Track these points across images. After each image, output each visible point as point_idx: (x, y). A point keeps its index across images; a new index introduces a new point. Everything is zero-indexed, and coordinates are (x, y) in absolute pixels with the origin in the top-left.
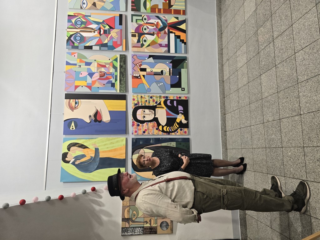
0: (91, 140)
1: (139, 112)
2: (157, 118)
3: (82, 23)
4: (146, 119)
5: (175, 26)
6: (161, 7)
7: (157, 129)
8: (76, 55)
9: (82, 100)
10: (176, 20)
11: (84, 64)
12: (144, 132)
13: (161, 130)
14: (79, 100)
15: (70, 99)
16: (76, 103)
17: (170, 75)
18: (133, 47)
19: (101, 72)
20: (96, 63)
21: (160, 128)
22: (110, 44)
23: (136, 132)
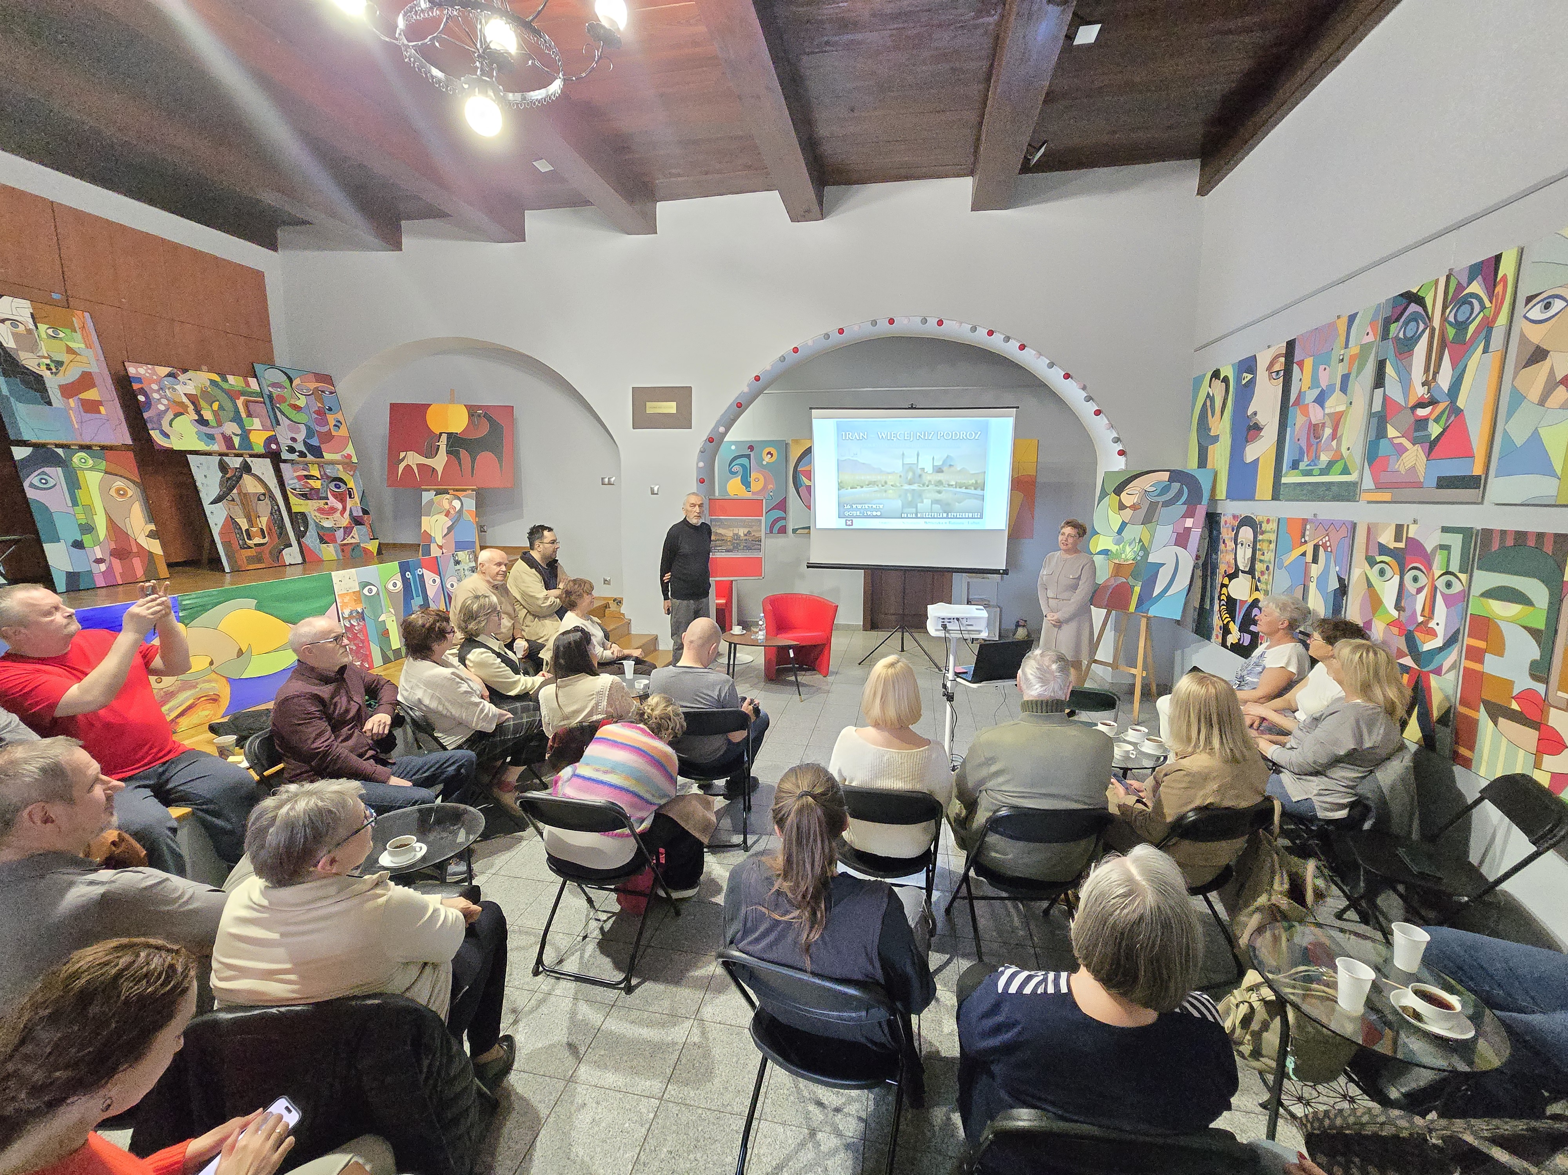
2: (1238, 577)
3: (1461, 326)
4: (1239, 546)
8: (1371, 338)
9: (1282, 386)
15: (1286, 356)
16: (1278, 372)
18: (1369, 529)
21: (1226, 581)
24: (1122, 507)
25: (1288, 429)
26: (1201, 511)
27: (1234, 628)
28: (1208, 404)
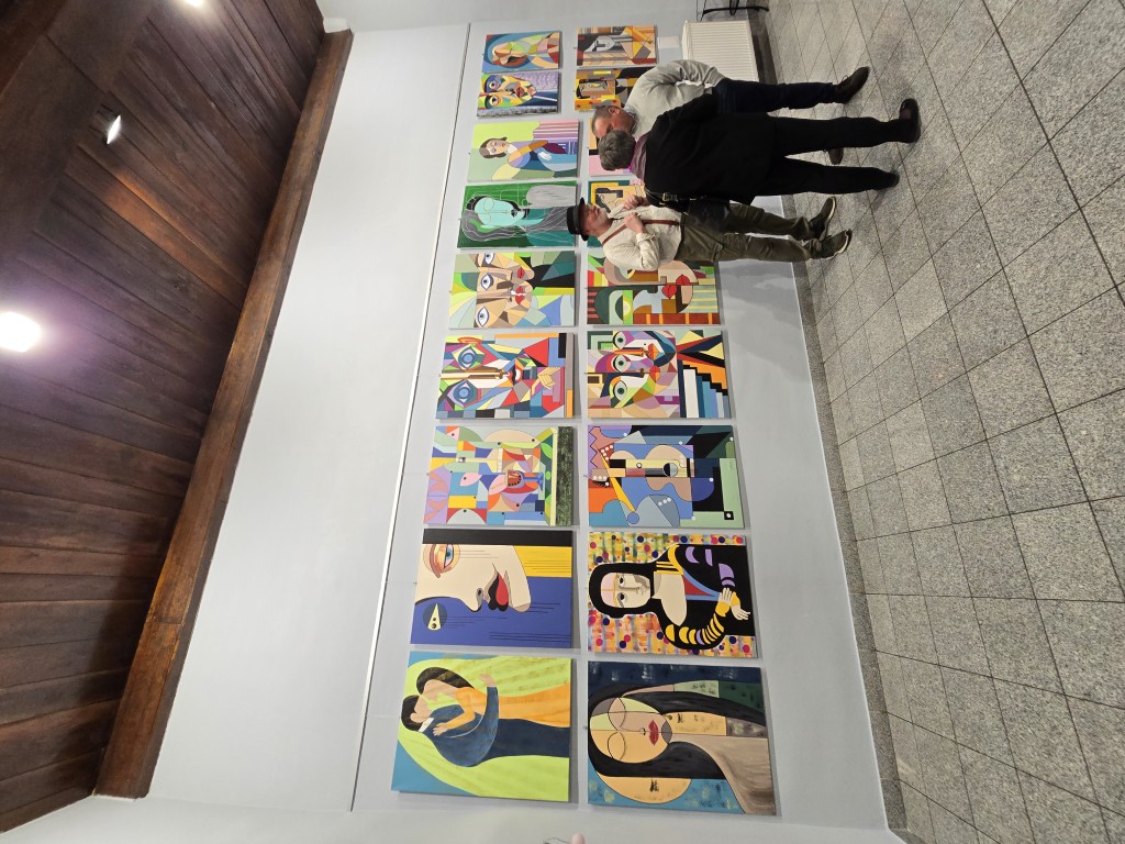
0: (477, 661)
1: (609, 580)
2: (660, 601)
3: (475, 357)
4: (627, 604)
5: (694, 352)
6: (657, 309)
7: (660, 636)
8: (457, 432)
9: (463, 547)
10: (697, 338)
11: (473, 453)
12: (623, 644)
13: (673, 639)
14: (455, 546)
15: (435, 542)
16: (448, 554)
17: (689, 475)
18: (593, 407)
19: (510, 472)
20: (501, 451)
21: (670, 631)
22: (537, 403)
23: (599, 642)
28: (440, 729)
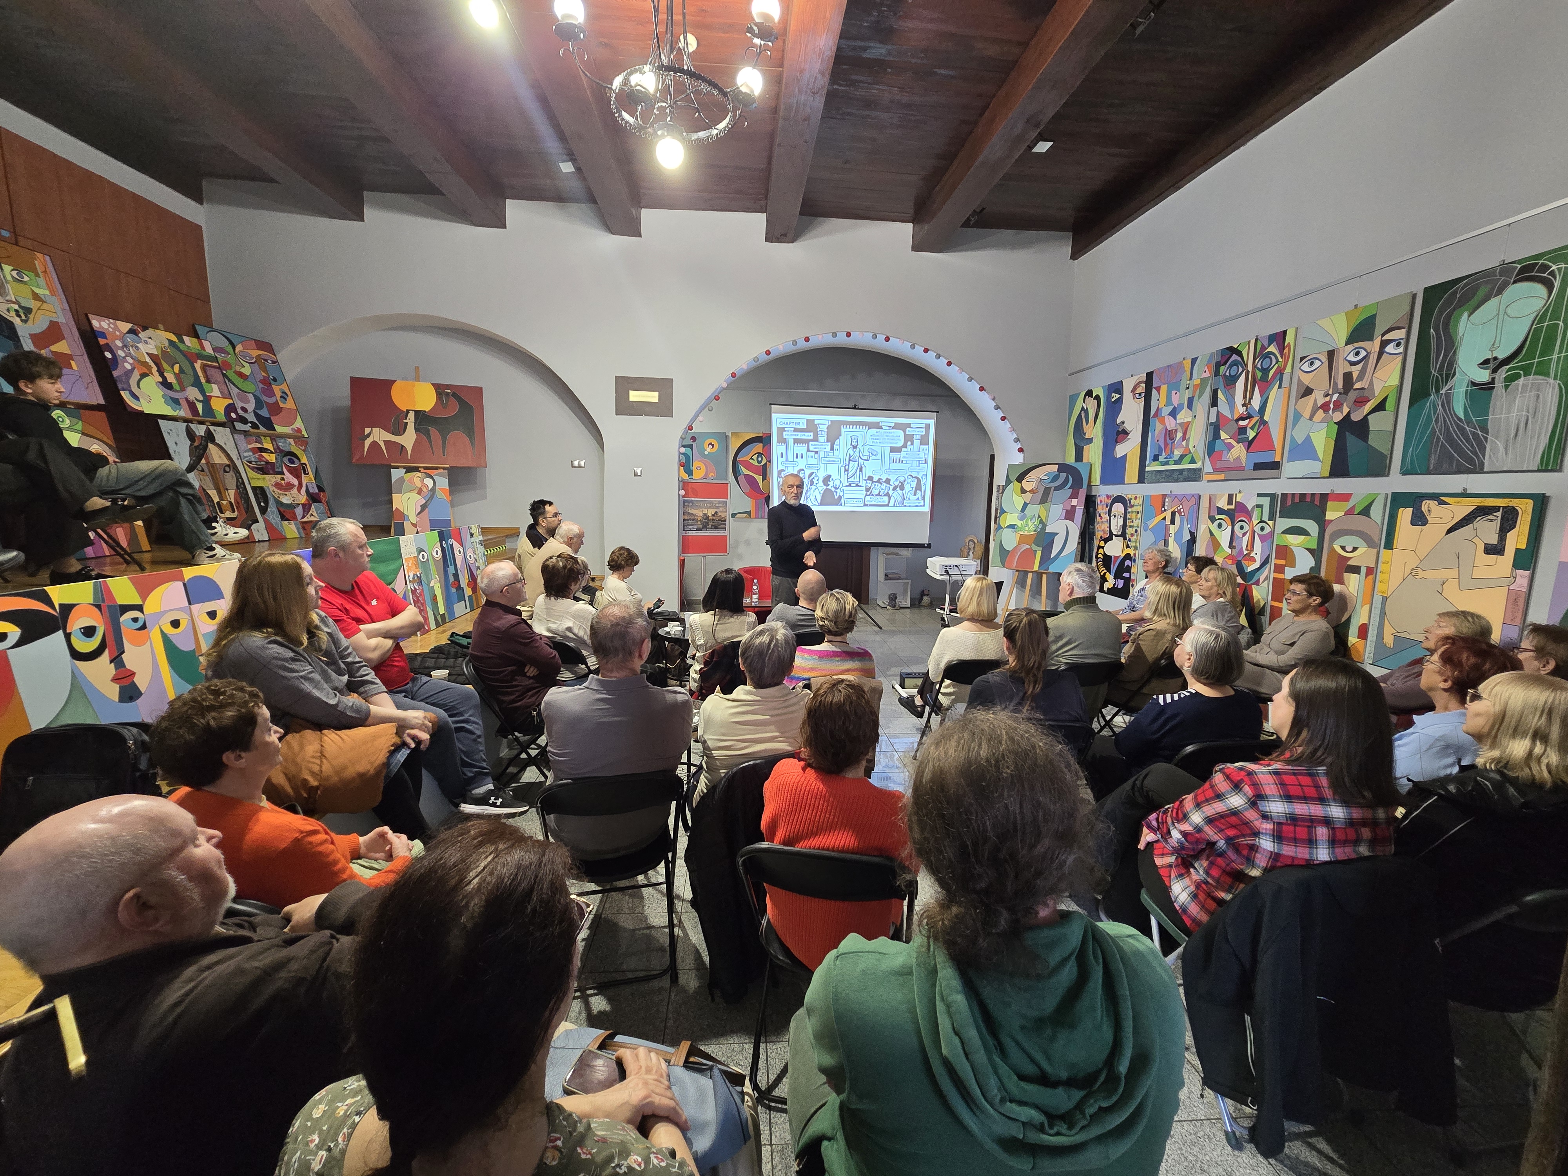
1: (1122, 508)
2: (1113, 540)
3: (1265, 371)
4: (1112, 518)
8: (1207, 374)
9: (1143, 403)
14: (1144, 398)
16: (1140, 394)
18: (1210, 499)
19: (1176, 430)
20: (1190, 419)
21: (1102, 543)
22: (1218, 446)
24: (1023, 491)
25: (1150, 434)
26: (1083, 494)
27: (1110, 577)
28: (1083, 414)
